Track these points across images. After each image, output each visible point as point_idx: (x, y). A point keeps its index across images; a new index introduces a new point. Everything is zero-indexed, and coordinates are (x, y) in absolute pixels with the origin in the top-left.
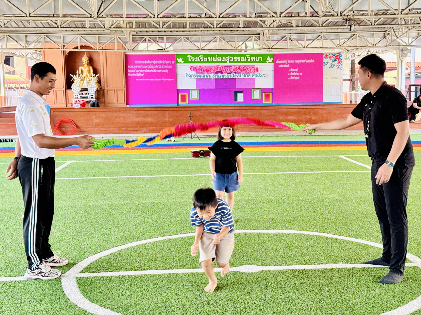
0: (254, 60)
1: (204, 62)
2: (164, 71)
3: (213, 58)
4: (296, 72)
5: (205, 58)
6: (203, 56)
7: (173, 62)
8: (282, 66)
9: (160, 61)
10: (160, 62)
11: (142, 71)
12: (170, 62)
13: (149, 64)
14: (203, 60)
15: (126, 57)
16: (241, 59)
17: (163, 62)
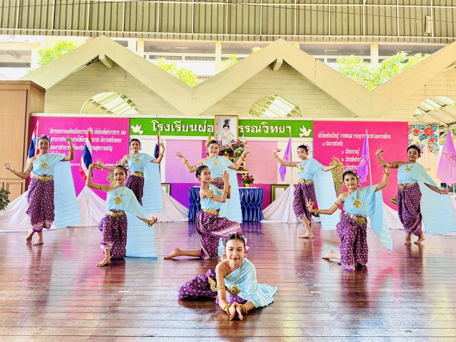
0: (277, 132)
1: (181, 134)
2: (105, 149)
3: (200, 126)
4: (355, 155)
5: (183, 127)
6: (180, 122)
7: (124, 133)
8: (328, 144)
9: (98, 130)
10: (98, 132)
11: (61, 147)
12: (118, 131)
13: (76, 136)
14: (180, 130)
15: (33, 120)
16: (251, 129)
17: (105, 132)
